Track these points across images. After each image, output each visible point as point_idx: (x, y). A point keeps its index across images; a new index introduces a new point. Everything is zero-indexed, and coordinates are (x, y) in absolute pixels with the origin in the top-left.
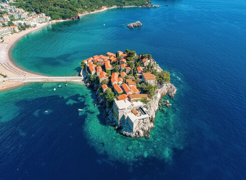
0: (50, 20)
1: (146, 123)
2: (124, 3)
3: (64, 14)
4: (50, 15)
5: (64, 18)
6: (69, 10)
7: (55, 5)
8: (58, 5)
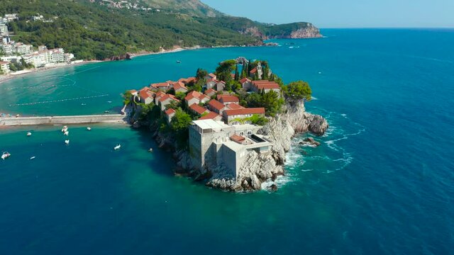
0: (72, 60)
1: (265, 160)
2: (214, 41)
3: (100, 50)
4: (73, 52)
5: (99, 57)
6: (109, 45)
7: (84, 36)
8: (90, 37)
